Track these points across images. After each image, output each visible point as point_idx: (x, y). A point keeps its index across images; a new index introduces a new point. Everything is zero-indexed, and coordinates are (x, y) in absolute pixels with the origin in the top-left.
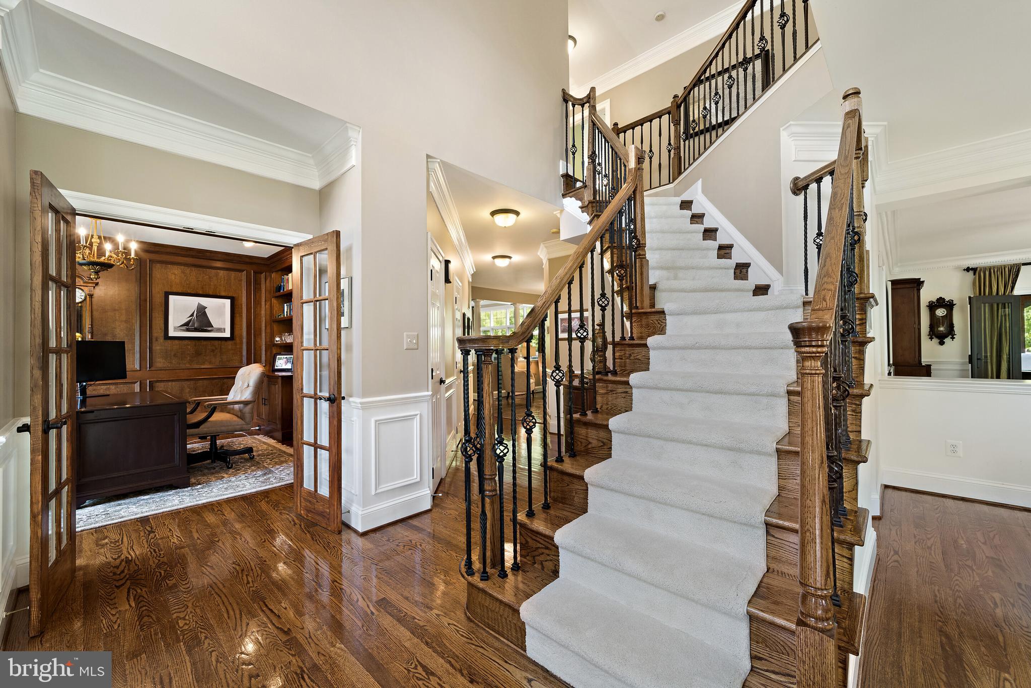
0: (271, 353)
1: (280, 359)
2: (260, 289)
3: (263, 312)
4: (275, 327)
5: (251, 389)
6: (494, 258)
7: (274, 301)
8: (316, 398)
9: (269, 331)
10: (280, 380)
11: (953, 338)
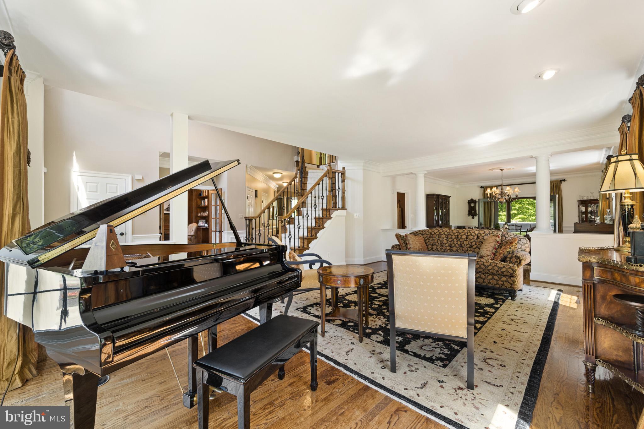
0: (197, 219)
1: (200, 222)
2: (193, 195)
3: (194, 204)
4: (199, 210)
5: (194, 231)
6: (283, 183)
7: (198, 199)
8: (215, 231)
9: (196, 211)
10: (201, 229)
11: (476, 216)
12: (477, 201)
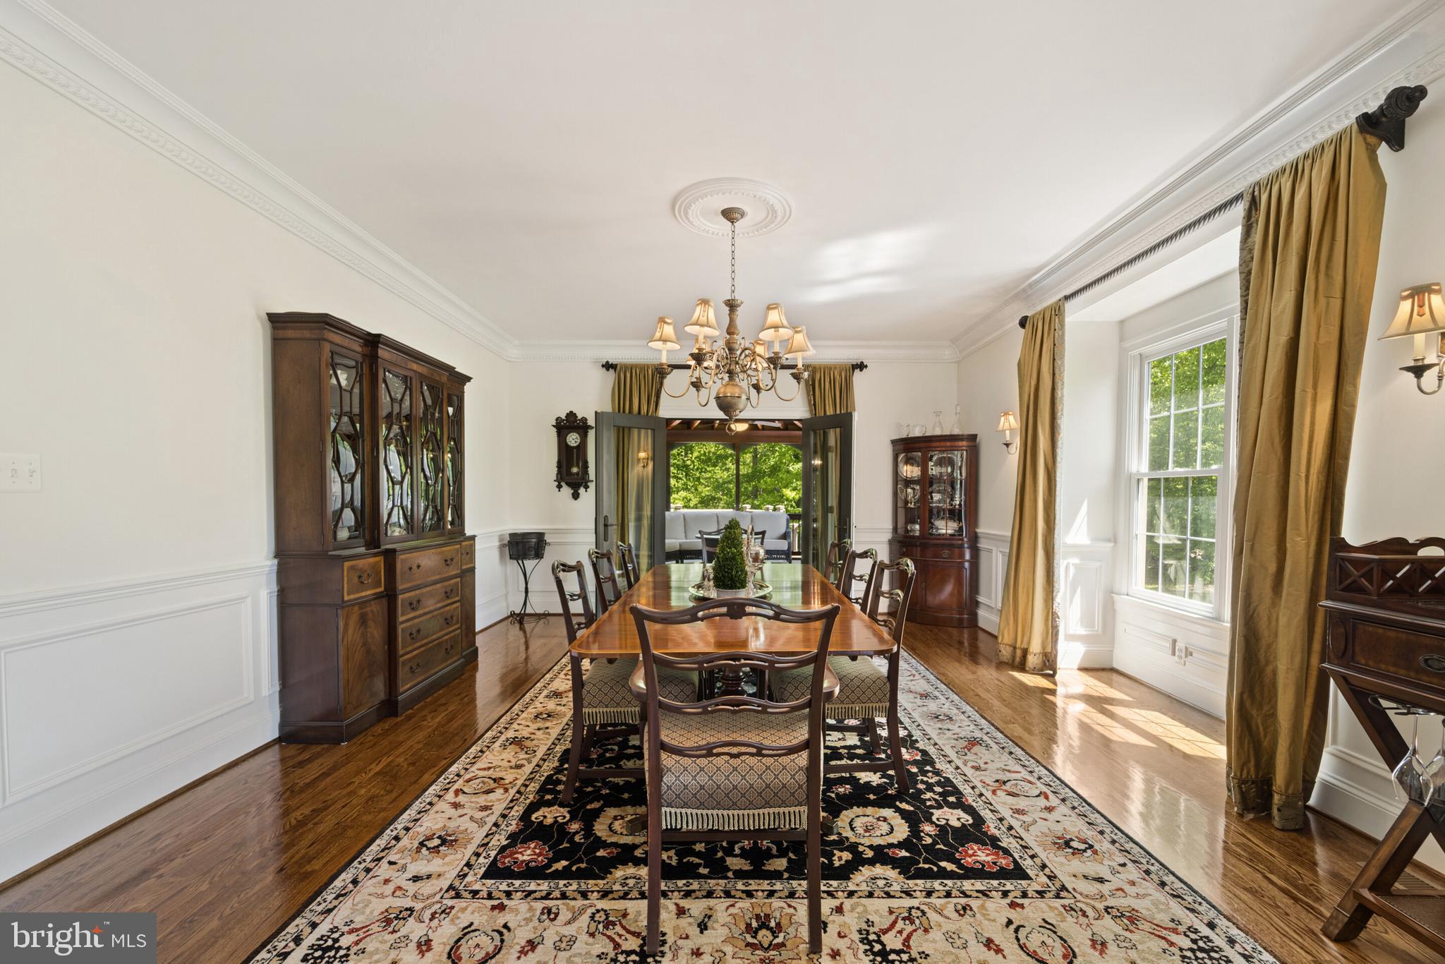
11: (587, 487)
12: (591, 422)
